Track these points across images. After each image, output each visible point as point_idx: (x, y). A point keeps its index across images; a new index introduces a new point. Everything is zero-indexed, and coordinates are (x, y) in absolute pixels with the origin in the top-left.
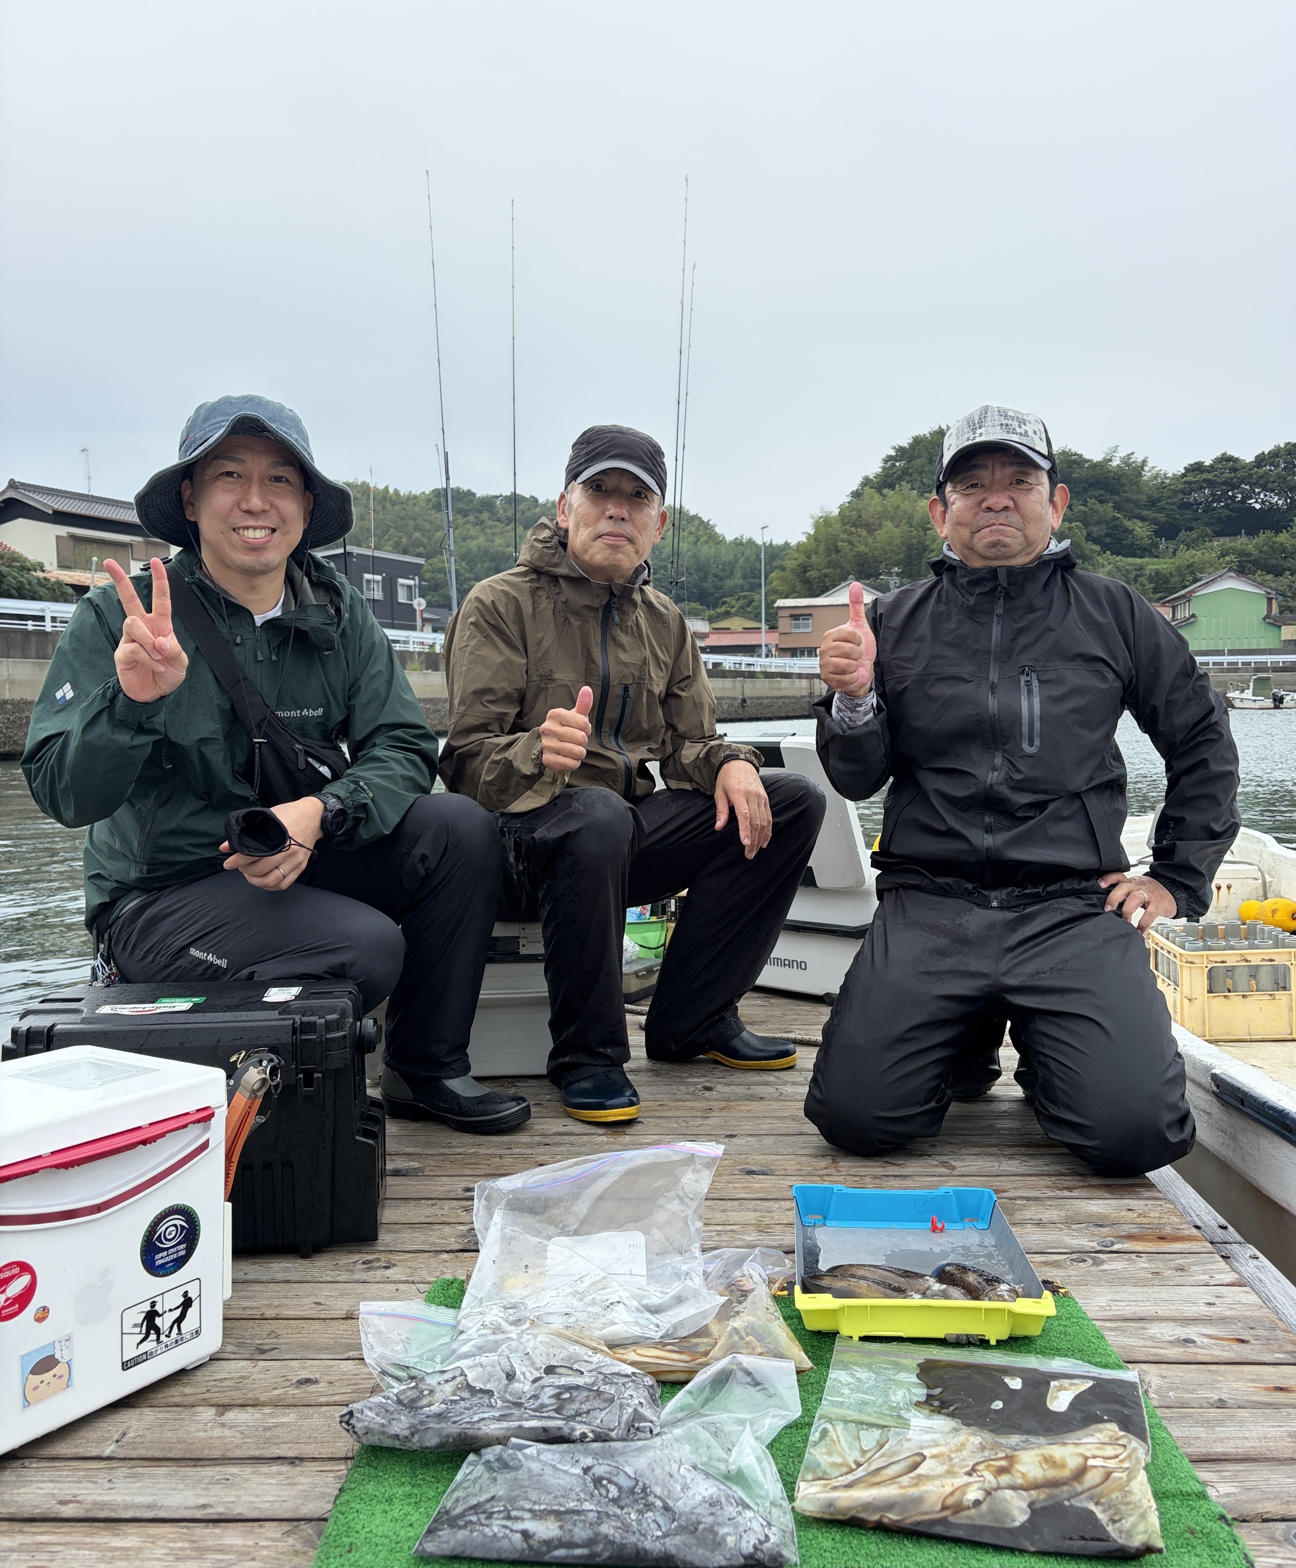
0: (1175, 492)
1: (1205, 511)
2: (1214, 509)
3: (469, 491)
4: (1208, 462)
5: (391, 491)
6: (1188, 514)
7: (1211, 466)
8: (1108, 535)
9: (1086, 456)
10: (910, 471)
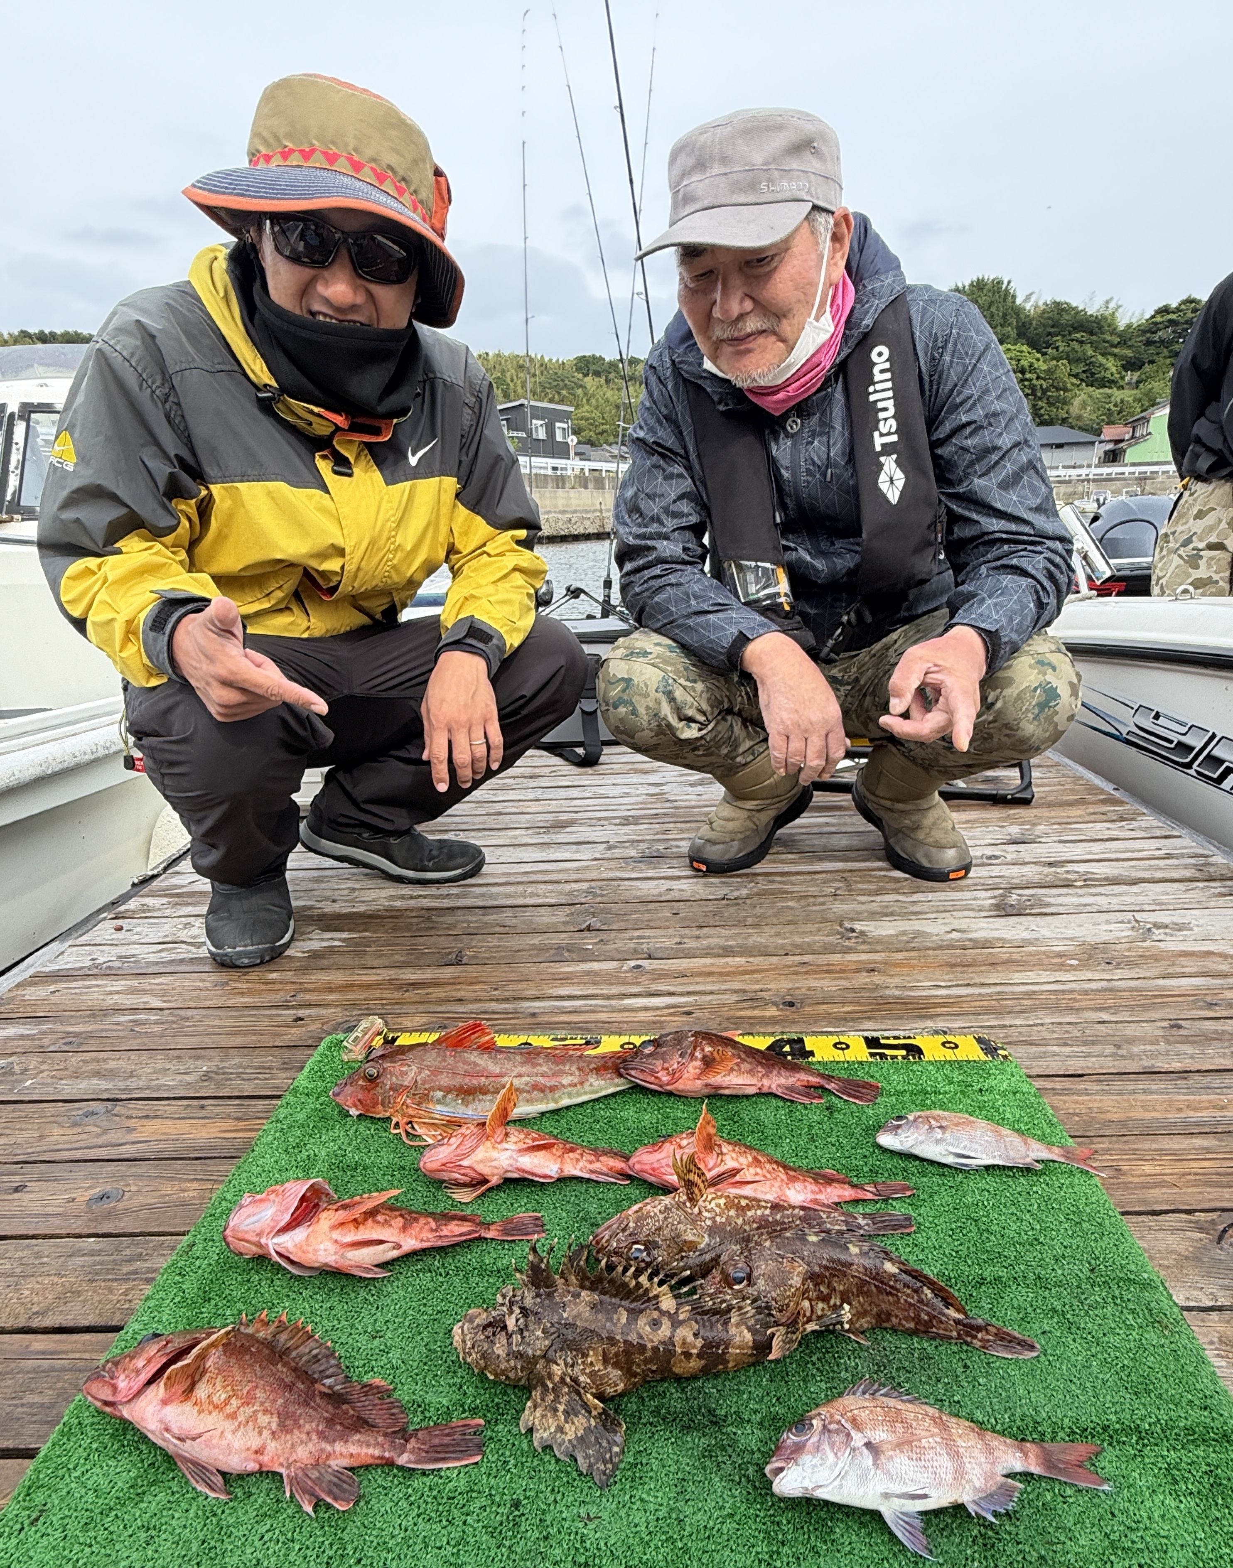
0: (1144, 332)
3: (600, 357)
4: (1174, 305)
5: (546, 359)
6: (1152, 350)
8: (1084, 372)
9: (1074, 304)
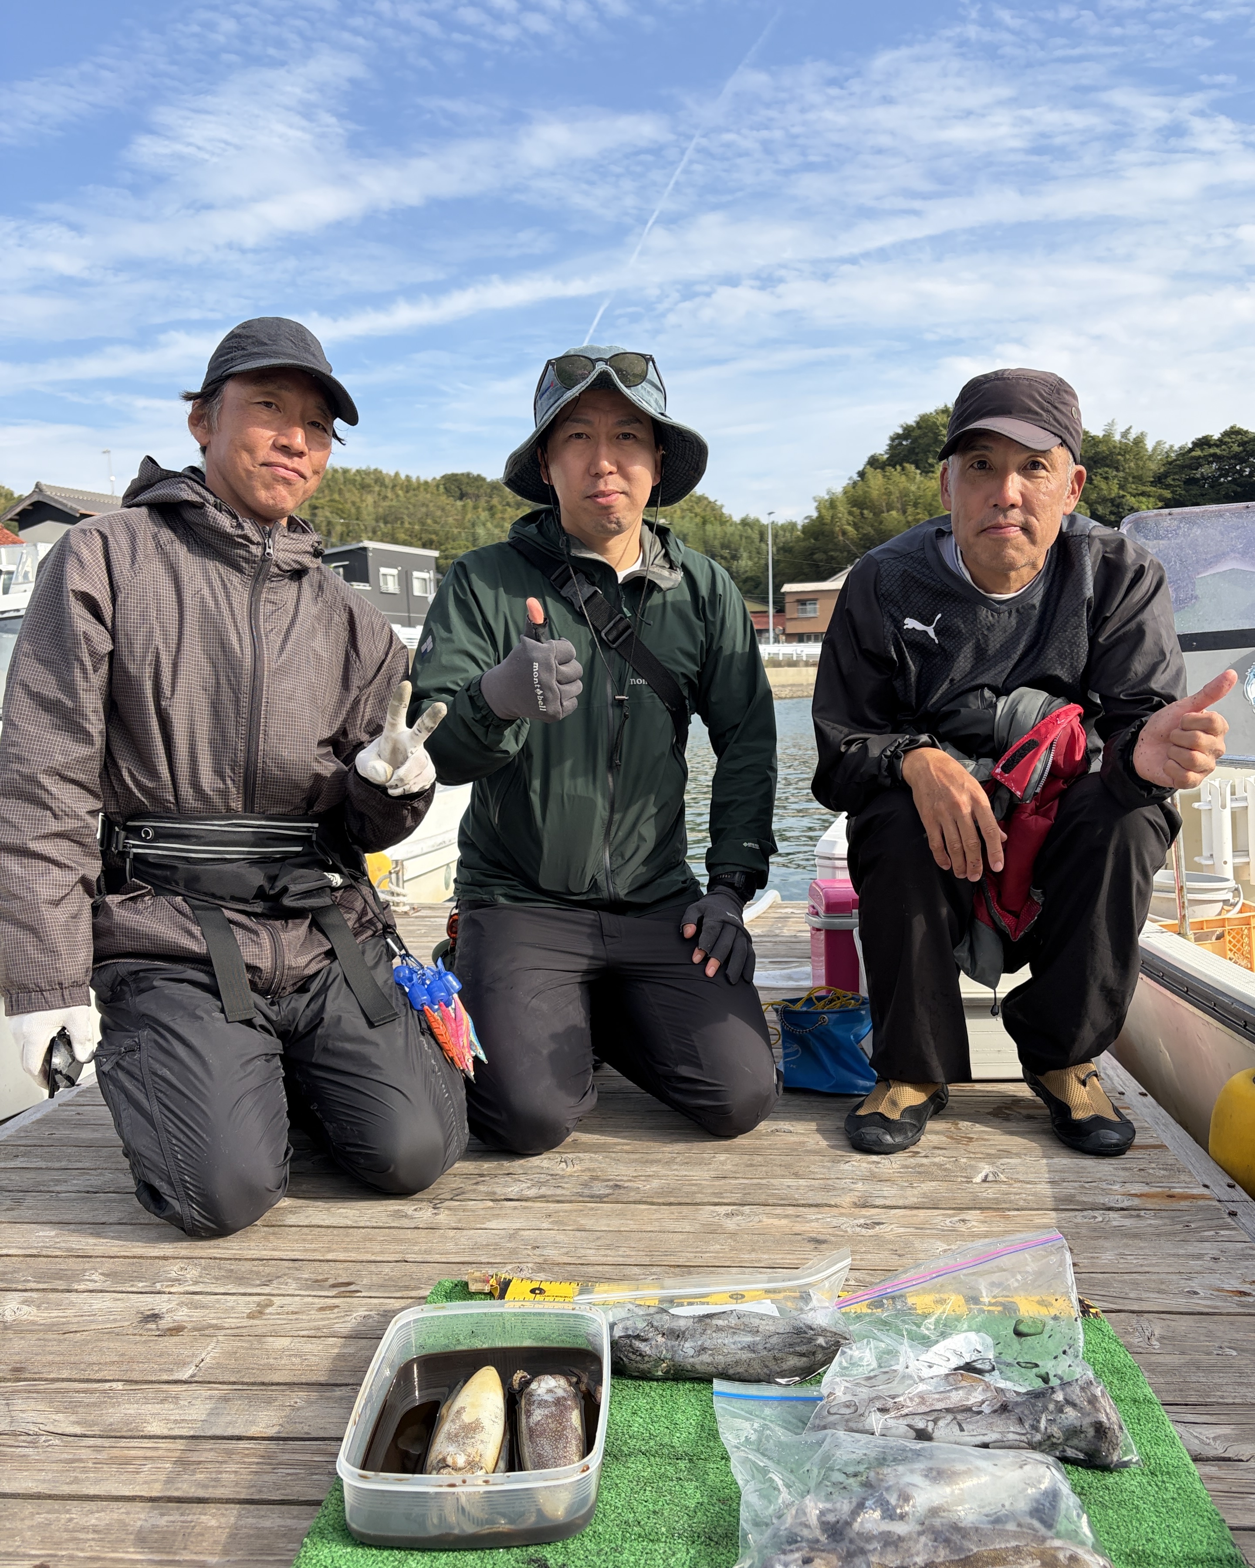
0: (1183, 467)
1: (1211, 487)
2: (1221, 484)
3: (479, 476)
4: (1217, 436)
5: (403, 476)
6: (1194, 490)
7: (1220, 440)
8: (1112, 513)
10: (917, 450)
